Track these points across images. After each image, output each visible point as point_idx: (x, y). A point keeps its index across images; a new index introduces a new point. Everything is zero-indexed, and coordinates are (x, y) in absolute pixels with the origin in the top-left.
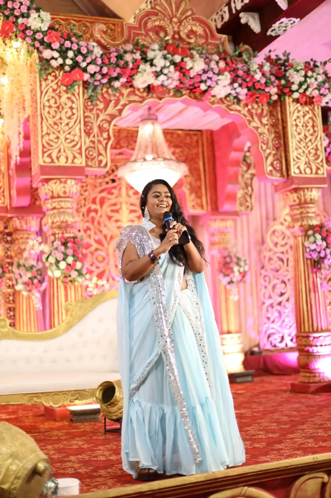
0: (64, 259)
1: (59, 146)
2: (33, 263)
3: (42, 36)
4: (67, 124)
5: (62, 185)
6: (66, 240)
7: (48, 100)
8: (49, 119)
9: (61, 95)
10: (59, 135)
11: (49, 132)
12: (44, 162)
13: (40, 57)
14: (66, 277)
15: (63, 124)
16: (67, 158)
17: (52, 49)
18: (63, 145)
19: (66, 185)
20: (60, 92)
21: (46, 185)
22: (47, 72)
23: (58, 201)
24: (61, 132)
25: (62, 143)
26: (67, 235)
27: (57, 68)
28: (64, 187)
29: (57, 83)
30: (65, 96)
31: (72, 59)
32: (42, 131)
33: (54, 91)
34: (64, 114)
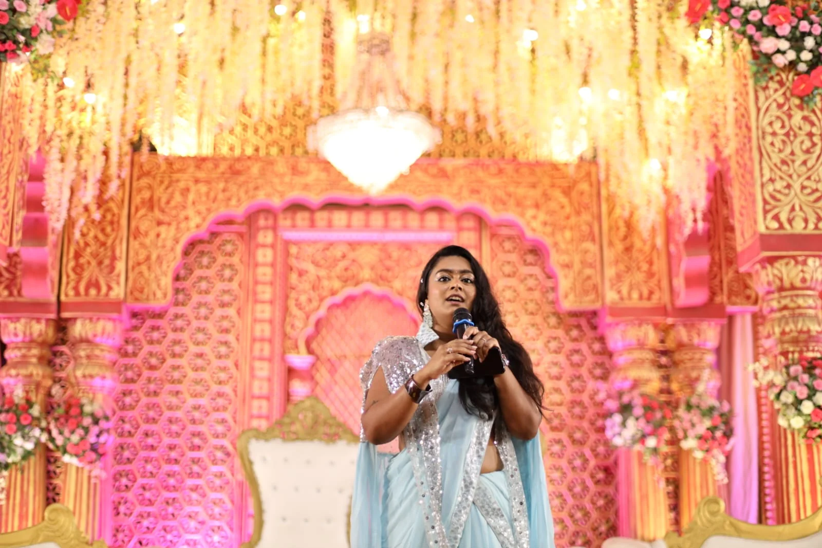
0: (809, 398)
1: (791, 201)
2: (713, 402)
3: (759, 15)
4: (804, 163)
5: (800, 267)
6: (810, 363)
7: (771, 124)
8: (772, 155)
9: (792, 113)
10: (791, 182)
11: (773, 177)
12: (767, 228)
13: (753, 52)
14: (812, 429)
15: (798, 163)
16: (806, 221)
17: (778, 37)
18: (799, 198)
19: (805, 269)
20: (790, 108)
21: (769, 267)
22: (769, 75)
23: (792, 296)
24: (795, 176)
25: (796, 194)
26: (810, 355)
27: (784, 69)
28: (802, 271)
29: (784, 94)
30: (798, 116)
31: (811, 51)
32: (762, 176)
33: (780, 106)
34: (798, 145)
